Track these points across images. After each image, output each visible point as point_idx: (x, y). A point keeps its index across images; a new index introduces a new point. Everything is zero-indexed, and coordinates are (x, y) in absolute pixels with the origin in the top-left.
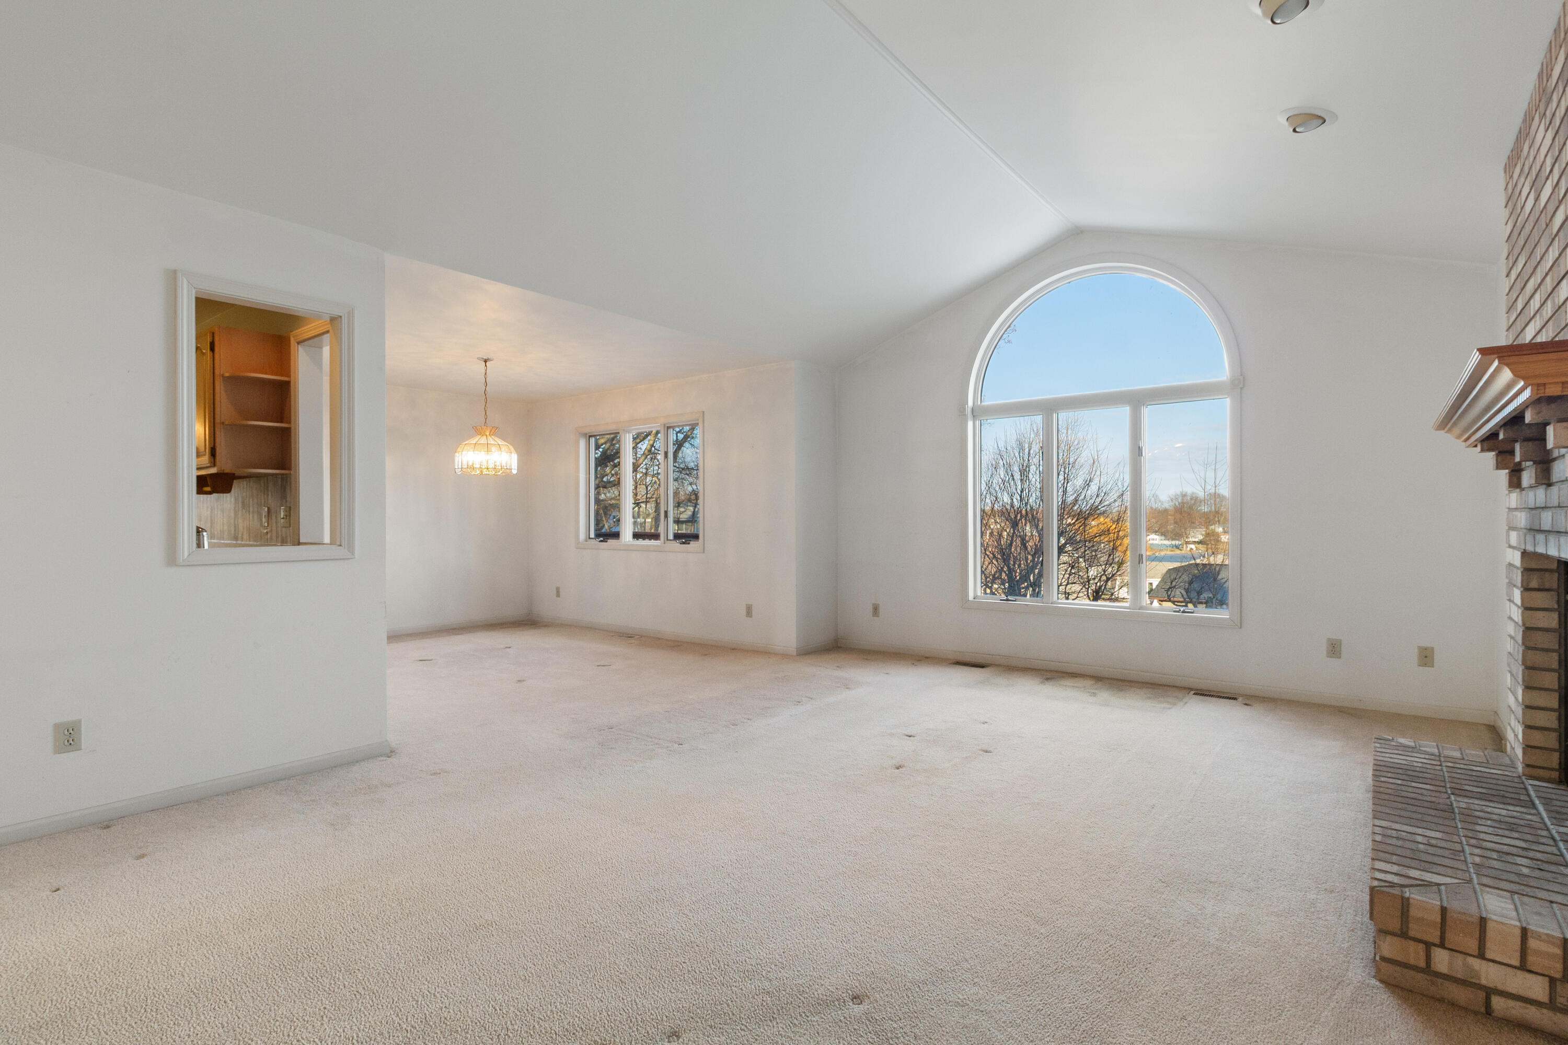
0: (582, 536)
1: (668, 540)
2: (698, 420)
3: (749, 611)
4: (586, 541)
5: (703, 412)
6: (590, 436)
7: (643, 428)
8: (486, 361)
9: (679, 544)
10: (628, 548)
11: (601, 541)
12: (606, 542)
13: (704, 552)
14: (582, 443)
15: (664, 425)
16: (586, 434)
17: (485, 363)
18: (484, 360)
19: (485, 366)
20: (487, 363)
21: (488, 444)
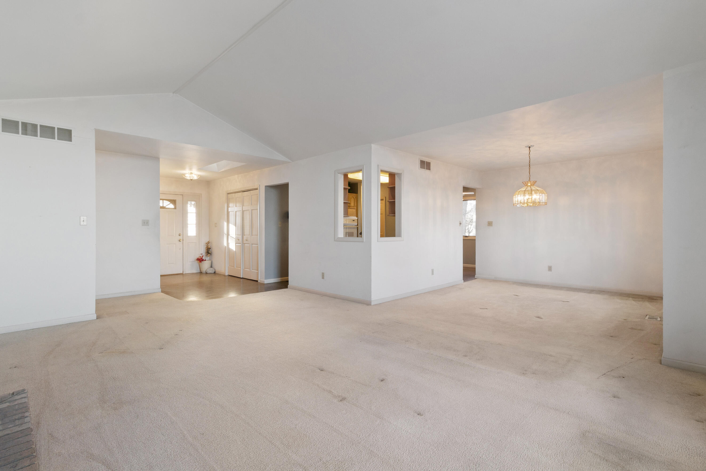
17: (529, 149)
18: (529, 147)
19: (529, 151)
20: (530, 148)
21: (531, 190)
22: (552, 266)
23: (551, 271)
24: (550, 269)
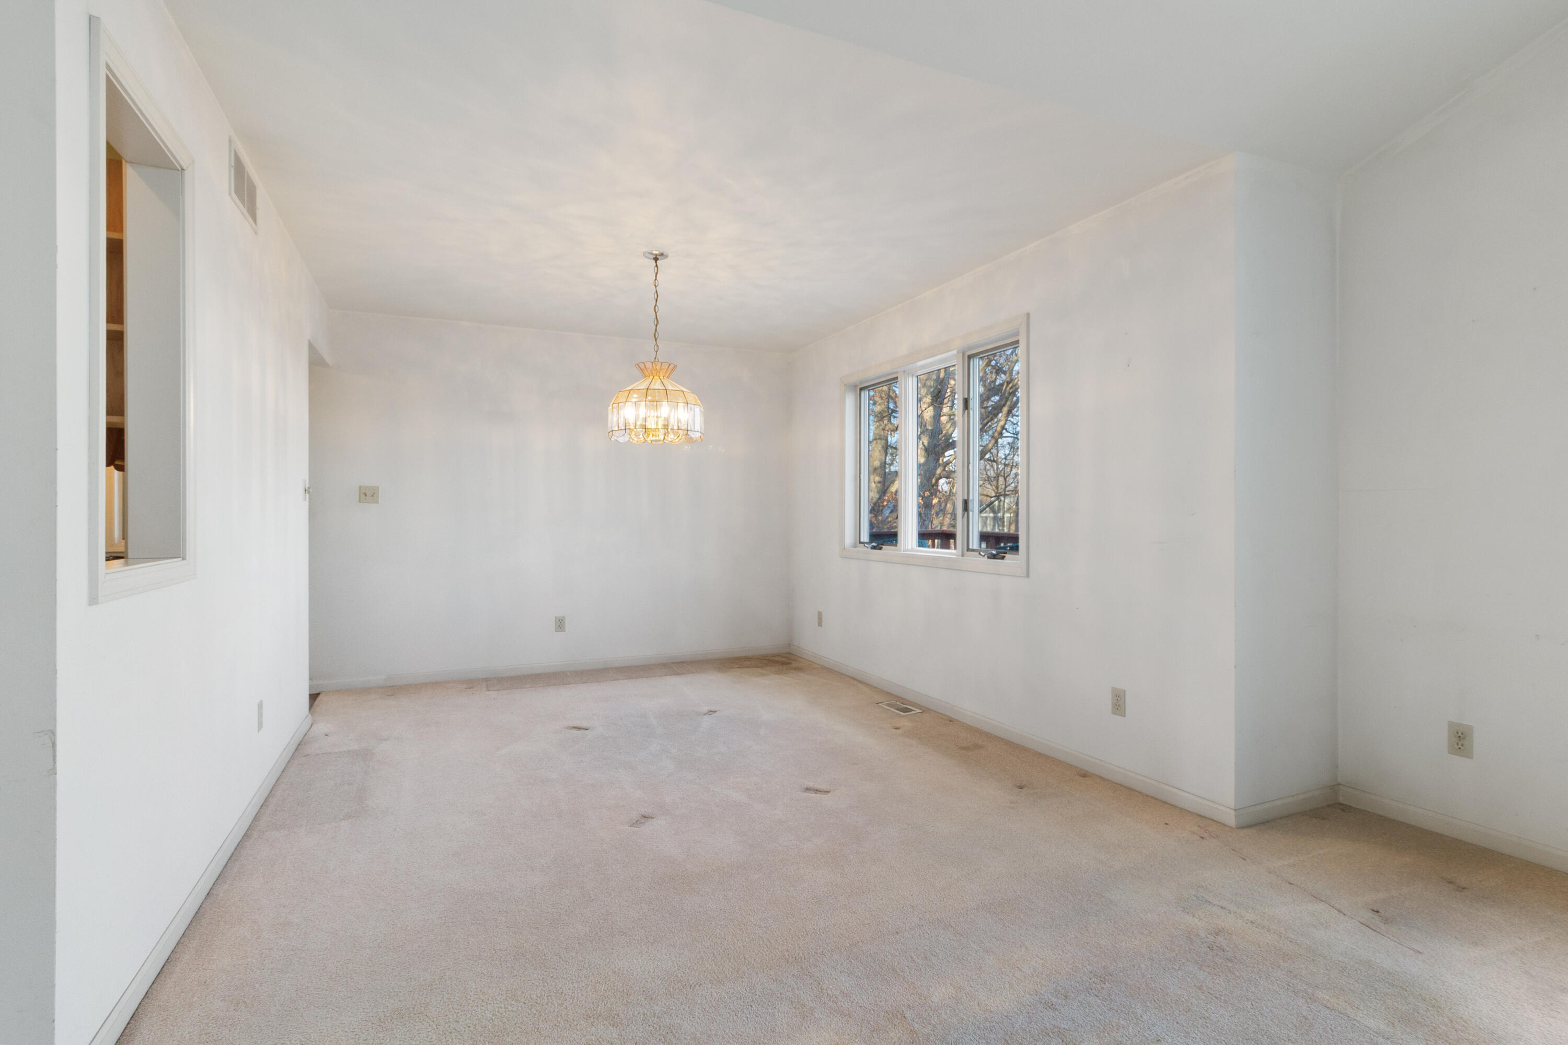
0: (849, 539)
1: (968, 549)
2: (1017, 334)
3: (1119, 704)
4: (855, 547)
5: (1028, 315)
6: (861, 389)
7: (932, 364)
8: (656, 259)
9: (986, 559)
10: (909, 561)
11: (874, 548)
12: (881, 549)
13: (1028, 576)
14: (850, 401)
15: (964, 354)
16: (856, 386)
17: (656, 262)
18: (654, 256)
19: (656, 268)
20: (658, 262)
21: (666, 390)
22: (564, 617)
23: (564, 631)
24: (560, 624)
